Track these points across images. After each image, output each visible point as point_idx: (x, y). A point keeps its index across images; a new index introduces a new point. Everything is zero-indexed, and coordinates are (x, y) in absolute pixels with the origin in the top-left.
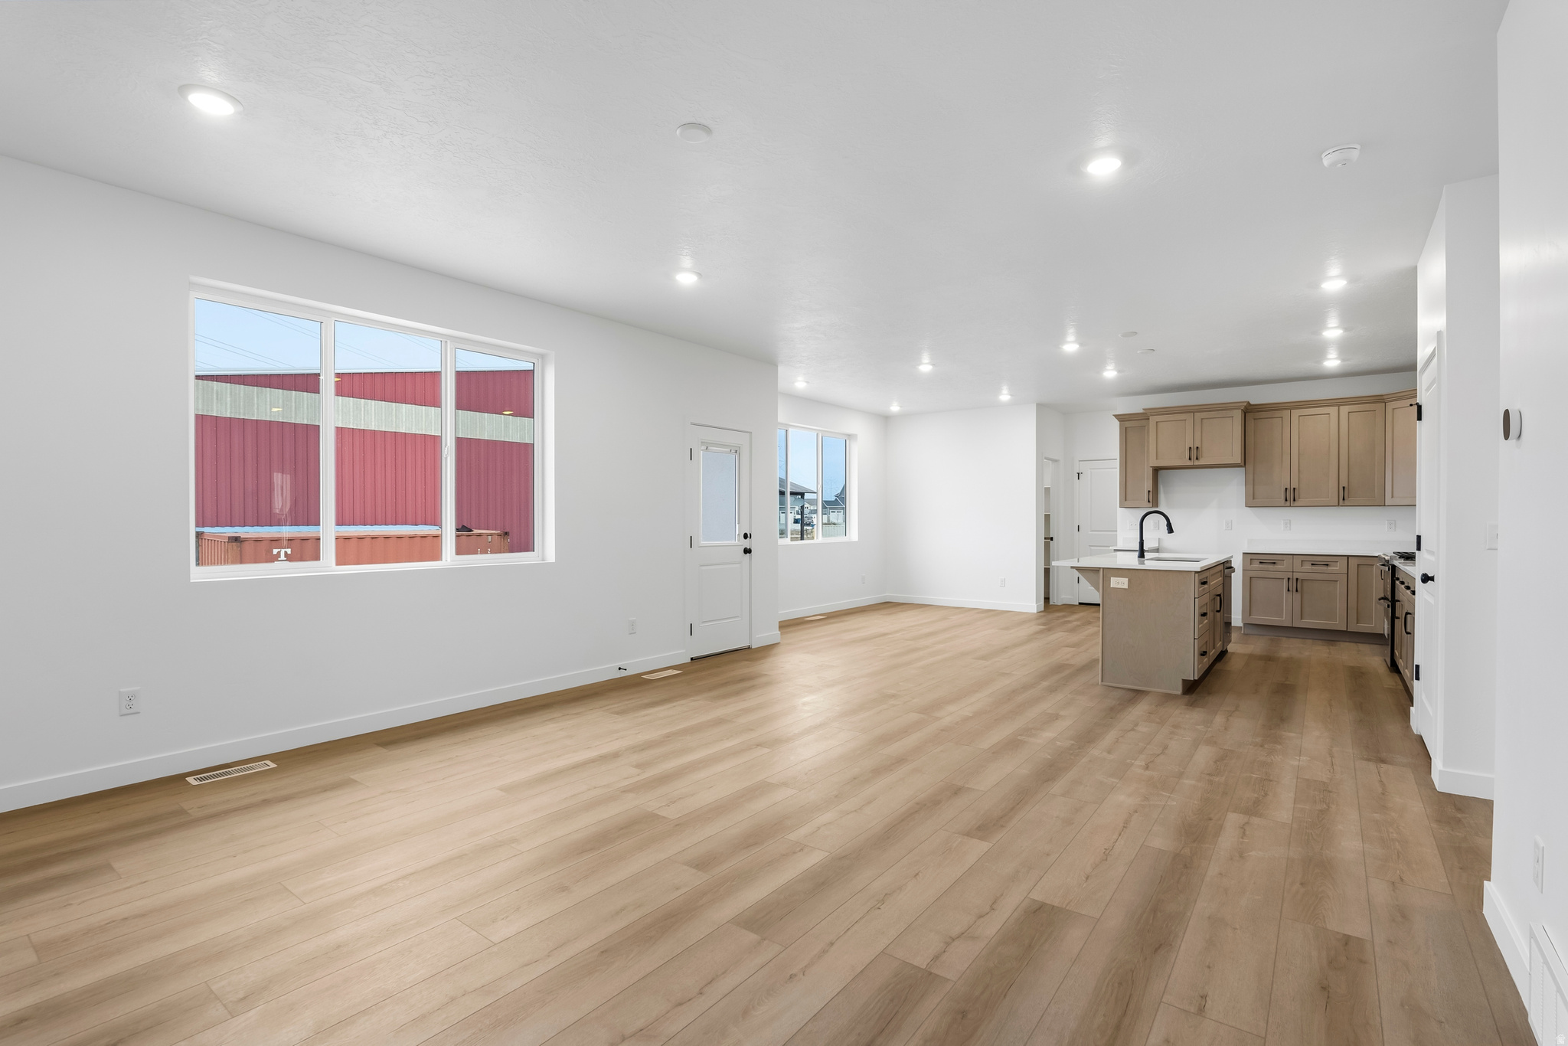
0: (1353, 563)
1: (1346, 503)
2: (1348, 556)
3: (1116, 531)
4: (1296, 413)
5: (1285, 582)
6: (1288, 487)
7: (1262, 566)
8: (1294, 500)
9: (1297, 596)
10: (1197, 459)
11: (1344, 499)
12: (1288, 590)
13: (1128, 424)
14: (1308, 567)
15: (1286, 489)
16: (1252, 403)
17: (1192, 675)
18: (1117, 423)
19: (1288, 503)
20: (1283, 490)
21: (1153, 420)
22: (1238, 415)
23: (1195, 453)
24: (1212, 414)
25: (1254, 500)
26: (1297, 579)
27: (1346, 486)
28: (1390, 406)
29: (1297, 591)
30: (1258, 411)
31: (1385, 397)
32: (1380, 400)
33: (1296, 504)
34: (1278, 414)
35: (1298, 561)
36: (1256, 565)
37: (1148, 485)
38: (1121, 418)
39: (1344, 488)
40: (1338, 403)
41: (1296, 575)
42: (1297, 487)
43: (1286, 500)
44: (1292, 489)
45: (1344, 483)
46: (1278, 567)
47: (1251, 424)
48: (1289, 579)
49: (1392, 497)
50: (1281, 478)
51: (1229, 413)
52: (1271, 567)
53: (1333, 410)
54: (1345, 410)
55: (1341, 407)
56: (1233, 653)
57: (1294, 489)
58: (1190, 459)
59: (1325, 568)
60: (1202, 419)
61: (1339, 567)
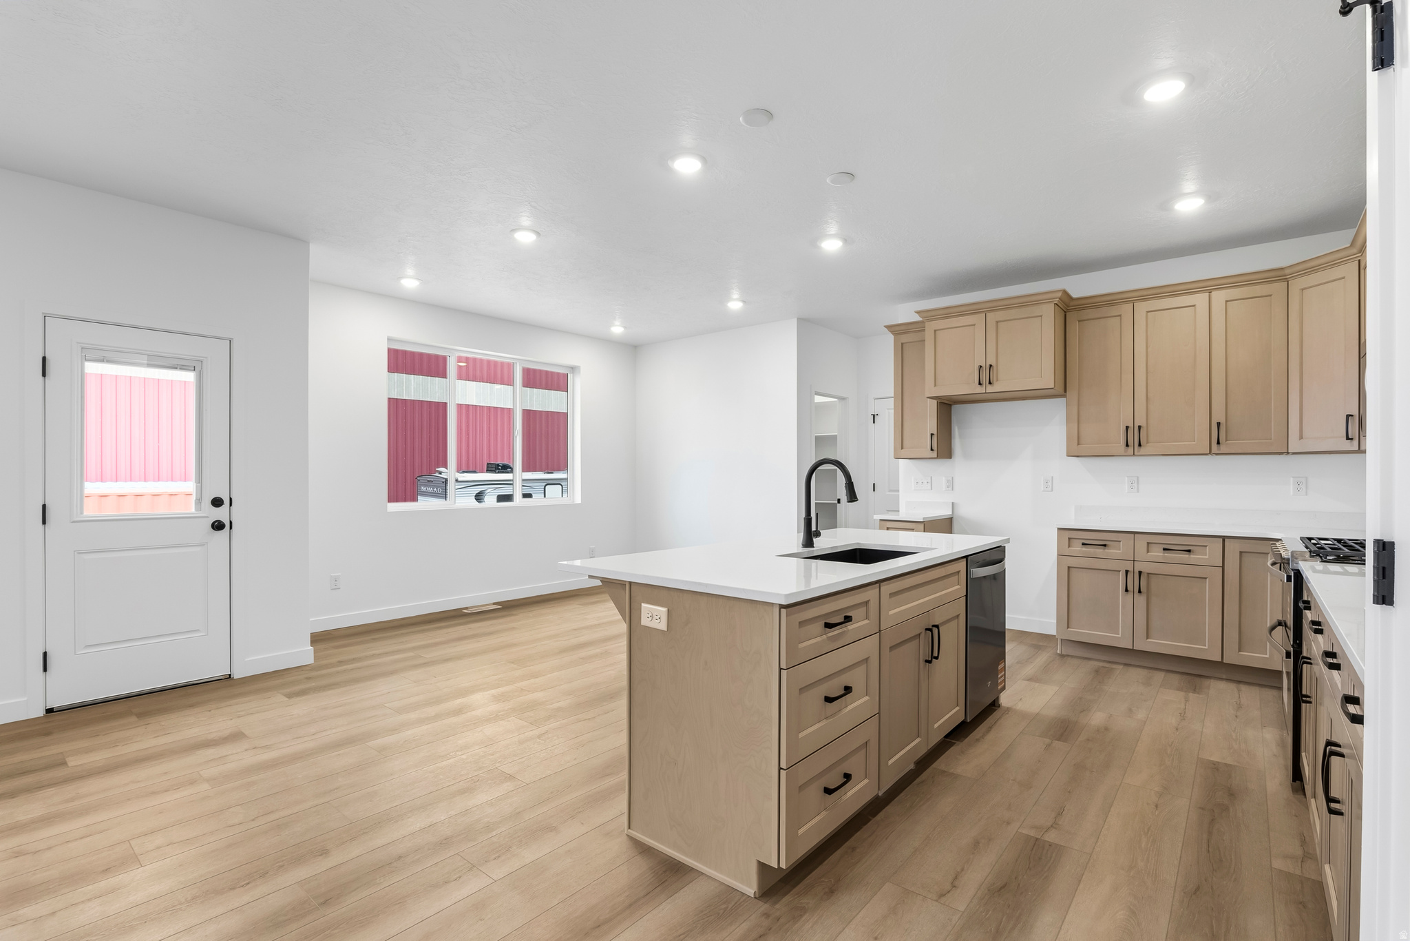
0: (1233, 549)
1: (1223, 449)
2: (1224, 538)
3: (898, 491)
4: (1142, 307)
5: (1122, 575)
6: (1131, 425)
7: (1085, 549)
8: (1140, 445)
9: (1141, 600)
10: (990, 383)
11: (1218, 443)
12: (1127, 590)
13: (905, 338)
14: (1157, 553)
15: (1127, 428)
16: (1074, 295)
17: (778, 859)
18: (891, 337)
19: (1130, 450)
20: (1123, 429)
21: (931, 326)
22: (1049, 313)
23: (987, 374)
24: (1014, 313)
25: (1078, 447)
26: (1140, 573)
27: (1223, 421)
28: (1296, 285)
29: (1140, 592)
30: (1085, 308)
31: (1287, 271)
32: (1280, 276)
33: (1143, 450)
34: (1113, 311)
35: (1141, 544)
36: (1077, 548)
37: (931, 425)
38: (897, 330)
39: (1219, 424)
40: (1208, 286)
41: (1139, 567)
42: (1143, 424)
43: (1127, 445)
44: (1136, 429)
45: (1219, 416)
46: (1110, 552)
47: (1074, 328)
48: (1127, 572)
49: (1301, 438)
50: (1121, 414)
51: (1036, 310)
52: (1099, 551)
53: (1200, 300)
54: (1219, 297)
55: (1214, 293)
56: (1008, 710)
57: (1140, 427)
58: (980, 384)
59: (1185, 556)
60: (997, 322)
61: (1211, 555)
